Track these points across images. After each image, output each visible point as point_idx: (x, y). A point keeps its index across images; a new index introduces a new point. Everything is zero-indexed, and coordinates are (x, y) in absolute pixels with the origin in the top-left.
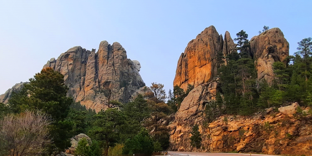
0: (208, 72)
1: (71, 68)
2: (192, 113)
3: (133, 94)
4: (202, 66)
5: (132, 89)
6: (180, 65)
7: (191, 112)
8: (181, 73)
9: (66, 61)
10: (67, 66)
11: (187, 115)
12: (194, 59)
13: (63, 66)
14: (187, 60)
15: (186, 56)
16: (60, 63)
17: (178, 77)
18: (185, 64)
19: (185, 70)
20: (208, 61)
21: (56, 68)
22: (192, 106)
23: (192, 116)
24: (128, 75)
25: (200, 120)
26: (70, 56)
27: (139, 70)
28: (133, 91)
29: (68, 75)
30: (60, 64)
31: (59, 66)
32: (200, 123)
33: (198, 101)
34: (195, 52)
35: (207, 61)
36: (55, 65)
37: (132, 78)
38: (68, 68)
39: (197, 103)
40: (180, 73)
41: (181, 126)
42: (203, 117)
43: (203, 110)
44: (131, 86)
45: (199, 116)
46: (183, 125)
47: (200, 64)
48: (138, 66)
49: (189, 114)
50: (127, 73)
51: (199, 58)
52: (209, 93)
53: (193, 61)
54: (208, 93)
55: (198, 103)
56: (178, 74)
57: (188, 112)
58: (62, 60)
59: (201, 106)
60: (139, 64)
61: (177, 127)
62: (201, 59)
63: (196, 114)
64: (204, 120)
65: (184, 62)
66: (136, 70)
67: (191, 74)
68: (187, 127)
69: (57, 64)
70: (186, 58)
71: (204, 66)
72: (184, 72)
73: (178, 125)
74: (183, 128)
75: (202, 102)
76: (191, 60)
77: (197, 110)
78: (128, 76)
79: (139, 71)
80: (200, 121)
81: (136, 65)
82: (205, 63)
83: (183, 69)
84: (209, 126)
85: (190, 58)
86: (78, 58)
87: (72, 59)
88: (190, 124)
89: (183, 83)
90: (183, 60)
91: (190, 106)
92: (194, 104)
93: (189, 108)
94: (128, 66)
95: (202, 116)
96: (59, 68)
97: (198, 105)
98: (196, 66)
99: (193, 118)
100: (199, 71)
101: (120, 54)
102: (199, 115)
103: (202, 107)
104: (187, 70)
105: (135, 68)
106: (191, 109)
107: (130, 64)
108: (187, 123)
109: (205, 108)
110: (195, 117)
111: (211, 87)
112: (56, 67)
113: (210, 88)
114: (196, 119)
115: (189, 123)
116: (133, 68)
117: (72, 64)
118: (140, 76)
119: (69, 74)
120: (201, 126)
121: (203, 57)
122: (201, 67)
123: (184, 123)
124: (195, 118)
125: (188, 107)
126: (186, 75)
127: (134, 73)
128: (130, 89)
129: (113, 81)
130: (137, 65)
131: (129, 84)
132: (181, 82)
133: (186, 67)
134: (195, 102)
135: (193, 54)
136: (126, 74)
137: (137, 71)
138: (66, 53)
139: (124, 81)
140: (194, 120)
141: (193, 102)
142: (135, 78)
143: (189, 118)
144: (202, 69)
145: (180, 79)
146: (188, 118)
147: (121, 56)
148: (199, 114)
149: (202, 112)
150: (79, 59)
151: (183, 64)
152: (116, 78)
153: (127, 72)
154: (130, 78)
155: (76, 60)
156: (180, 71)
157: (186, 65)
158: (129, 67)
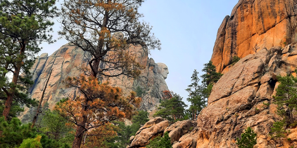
0: (280, 39)
1: (66, 67)
2: (239, 104)
3: (151, 109)
4: (266, 29)
5: (150, 101)
6: (221, 35)
7: (235, 101)
8: (222, 50)
9: (61, 57)
10: (61, 65)
11: (224, 111)
12: (250, 21)
13: (56, 64)
14: (236, 24)
15: (235, 17)
16: (52, 59)
17: (217, 58)
18: (230, 32)
19: (230, 43)
20: (281, 18)
21: (46, 66)
22: (240, 87)
23: (238, 110)
24: (147, 80)
25: (260, 120)
26: (68, 51)
27: (166, 76)
28: (151, 104)
29: (60, 77)
30: (53, 61)
31: (51, 63)
32: (260, 130)
33: (257, 75)
34: (252, 7)
35: (278, 19)
36: (46, 62)
37: (153, 85)
38: (63, 67)
39: (253, 79)
40: (220, 50)
41: (208, 138)
42: (268, 113)
43: (268, 97)
44: (150, 97)
45: (257, 112)
46: (212, 136)
47: (262, 27)
48: (165, 71)
49: (229, 106)
50: (146, 78)
51: (261, 15)
52: (286, 64)
53: (248, 26)
54: (283, 65)
55: (256, 80)
56: (217, 51)
57: (228, 103)
58: (56, 56)
59: (264, 88)
60: (166, 69)
61: (198, 142)
62: (264, 15)
63: (248, 107)
64: (272, 121)
65: (230, 28)
66: (161, 76)
67: (241, 49)
68: (223, 140)
69: (49, 60)
70: (233, 20)
71: (270, 30)
72: (228, 47)
73: (202, 136)
74: (212, 143)
75: (267, 77)
76: (244, 24)
77: (252, 97)
78: (147, 83)
79: (165, 78)
80: (261, 124)
81: (161, 69)
82: (272, 24)
83: (227, 42)
84: (290, 136)
85: (243, 19)
86: (79, 55)
87: (71, 54)
88: (231, 132)
89: (225, 67)
90: (228, 24)
91: (235, 89)
92: (246, 82)
93: (230, 94)
94: (148, 68)
95: (267, 110)
96: (50, 66)
97: (257, 84)
98: (253, 35)
99: (240, 117)
100: (259, 40)
101: (137, 50)
102: (258, 108)
103: (266, 88)
104: (234, 43)
105: (159, 73)
106: (237, 94)
107: (152, 65)
108: (224, 128)
109: (275, 92)
110: (246, 114)
111: (289, 52)
112: (47, 64)
113: (288, 54)
114: (250, 119)
115: (230, 130)
116: (156, 71)
117: (69, 62)
118: (166, 84)
119: (62, 75)
120: (264, 137)
121: (270, 10)
122: (265, 32)
123: (215, 130)
124: (247, 116)
125: (230, 91)
126: (232, 52)
127: (156, 78)
128: (147, 100)
129: (122, 87)
130: (163, 69)
131: (147, 93)
132: (223, 66)
133: (232, 37)
134: (250, 77)
135: (248, 13)
136: (144, 79)
137: (163, 78)
138: (63, 46)
139: (138, 88)
140: (243, 120)
141: (244, 79)
142: (158, 86)
143: (229, 117)
144: (266, 36)
145: (221, 60)
146: (226, 116)
147: (139, 53)
148: (259, 106)
149: (266, 102)
150: (80, 57)
151: (227, 33)
152: (128, 84)
153: (146, 76)
154: (150, 86)
155: (76, 56)
156: (220, 46)
157: (232, 34)
158: (150, 70)
